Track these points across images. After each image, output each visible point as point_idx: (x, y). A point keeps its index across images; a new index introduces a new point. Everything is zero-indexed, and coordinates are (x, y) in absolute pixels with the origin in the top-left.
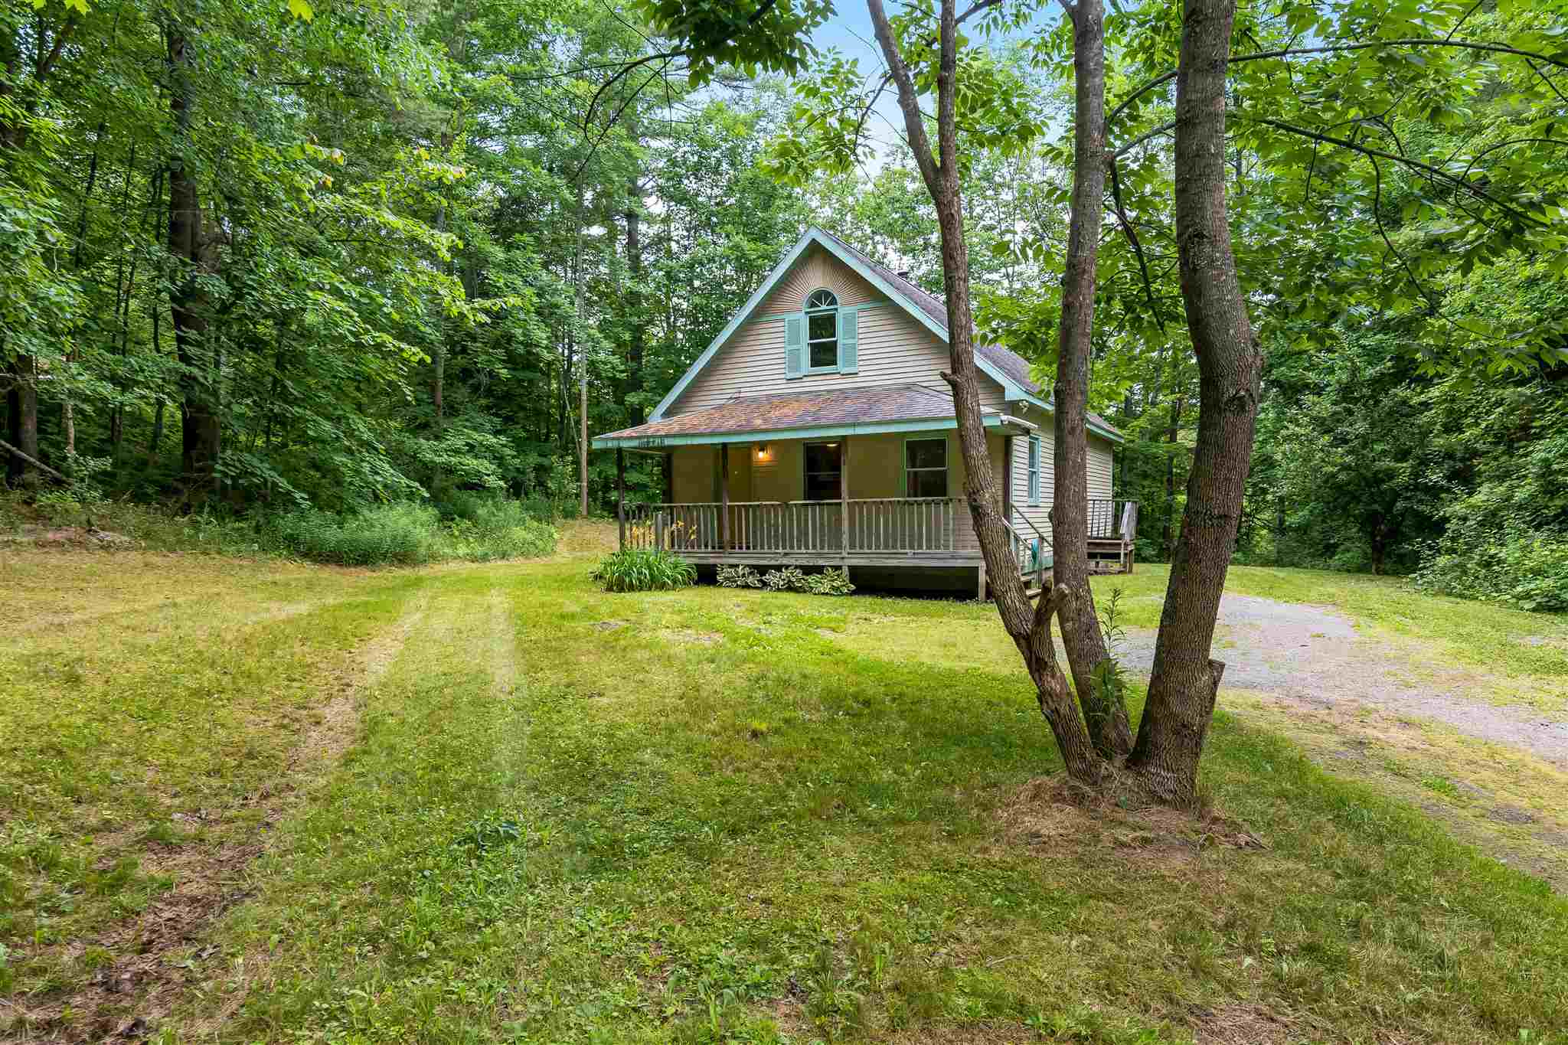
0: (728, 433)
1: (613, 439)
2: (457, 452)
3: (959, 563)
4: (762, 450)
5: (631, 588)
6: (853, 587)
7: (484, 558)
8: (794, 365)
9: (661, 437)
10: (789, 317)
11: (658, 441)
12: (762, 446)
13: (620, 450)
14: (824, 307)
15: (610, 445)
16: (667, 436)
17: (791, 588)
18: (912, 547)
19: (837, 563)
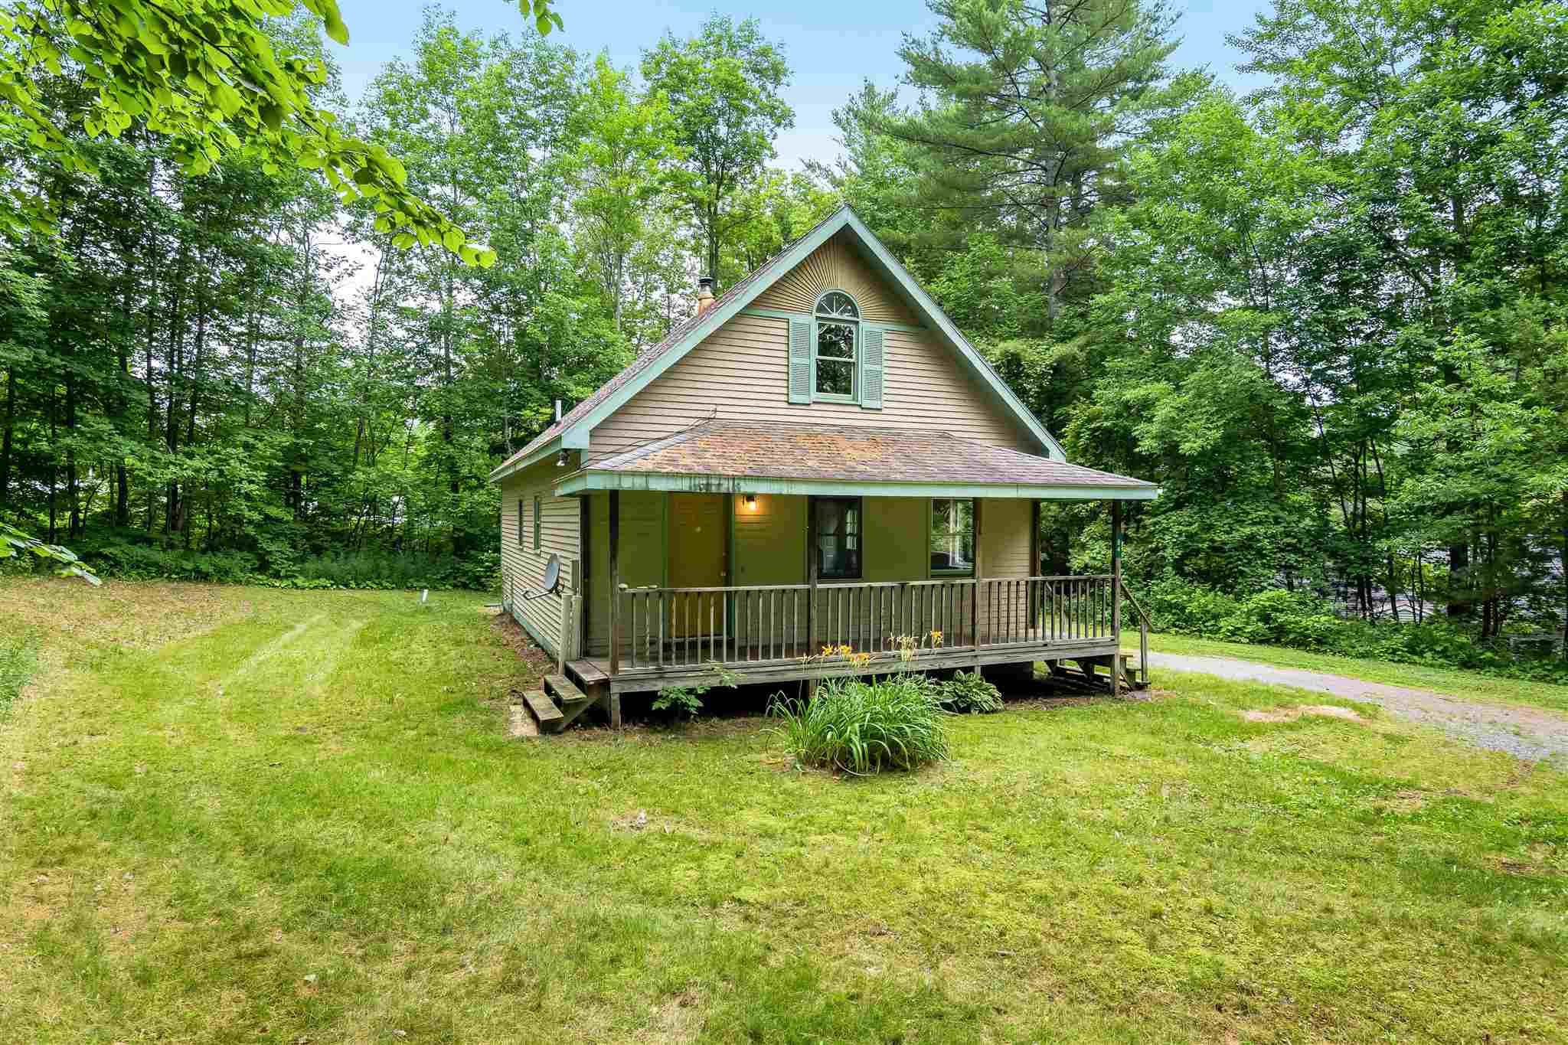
4: (750, 499)
8: (802, 384)
10: (795, 319)
14: (839, 316)
19: (968, 664)
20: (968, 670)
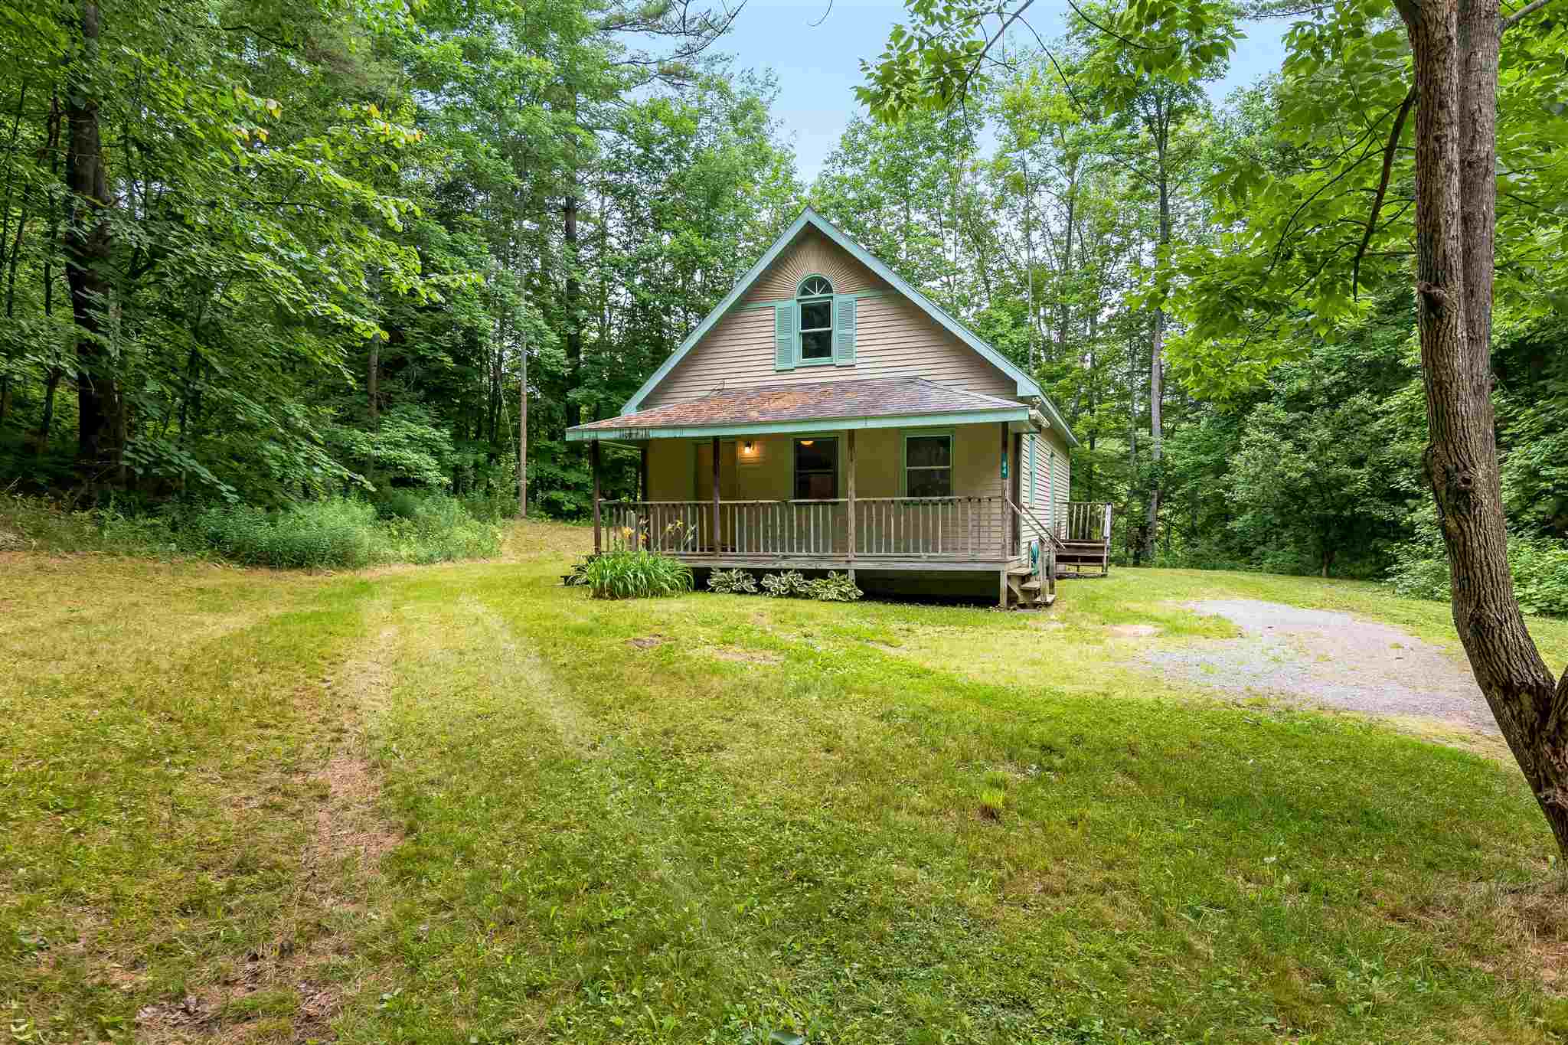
0: (723, 426)
1: (590, 430)
2: (397, 445)
3: (979, 567)
4: (749, 445)
5: (626, 595)
6: (860, 592)
7: (430, 560)
8: (786, 355)
9: (645, 428)
10: (779, 304)
11: (642, 433)
12: (749, 441)
13: (595, 443)
14: (817, 295)
15: (586, 436)
16: (652, 428)
17: (792, 594)
18: (926, 550)
19: (843, 566)
20: (845, 572)
